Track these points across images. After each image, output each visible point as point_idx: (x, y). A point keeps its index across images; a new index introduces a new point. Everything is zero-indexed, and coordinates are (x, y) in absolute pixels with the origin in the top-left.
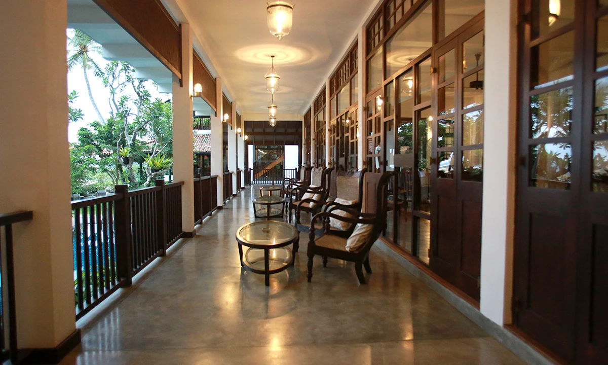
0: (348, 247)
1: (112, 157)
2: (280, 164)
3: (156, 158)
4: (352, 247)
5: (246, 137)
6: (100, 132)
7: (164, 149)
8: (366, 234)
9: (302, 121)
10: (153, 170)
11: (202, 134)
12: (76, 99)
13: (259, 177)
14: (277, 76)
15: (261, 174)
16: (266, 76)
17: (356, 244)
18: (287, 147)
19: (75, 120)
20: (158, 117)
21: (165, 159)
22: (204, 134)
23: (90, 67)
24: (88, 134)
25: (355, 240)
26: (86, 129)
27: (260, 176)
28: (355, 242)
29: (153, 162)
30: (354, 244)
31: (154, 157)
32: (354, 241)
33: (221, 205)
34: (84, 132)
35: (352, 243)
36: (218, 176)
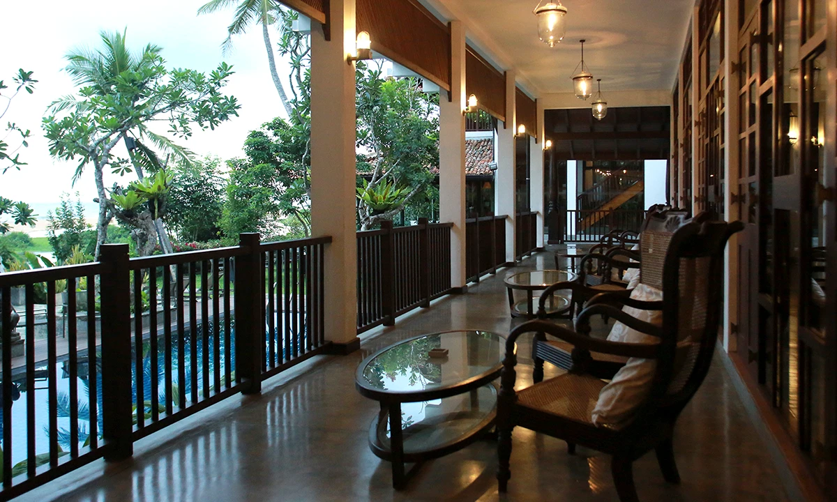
0: (595, 413)
1: (295, 186)
2: (635, 198)
3: (379, 187)
4: (604, 415)
5: (549, 144)
6: (286, 139)
7: (396, 170)
8: (640, 383)
9: (669, 107)
10: (376, 212)
11: (475, 139)
12: (226, 78)
13: (591, 226)
14: (560, 7)
15: (594, 219)
16: (536, 10)
17: (614, 408)
18: (648, 164)
19: (224, 117)
20: (372, 107)
21: (397, 188)
22: (479, 139)
23: (272, 20)
24: (262, 144)
25: (614, 395)
26: (261, 134)
27: (592, 223)
28: (613, 402)
29: (371, 195)
30: (609, 408)
31: (374, 187)
32: (611, 399)
33: (459, 286)
34: (255, 139)
35: (607, 403)
36: (452, 224)
